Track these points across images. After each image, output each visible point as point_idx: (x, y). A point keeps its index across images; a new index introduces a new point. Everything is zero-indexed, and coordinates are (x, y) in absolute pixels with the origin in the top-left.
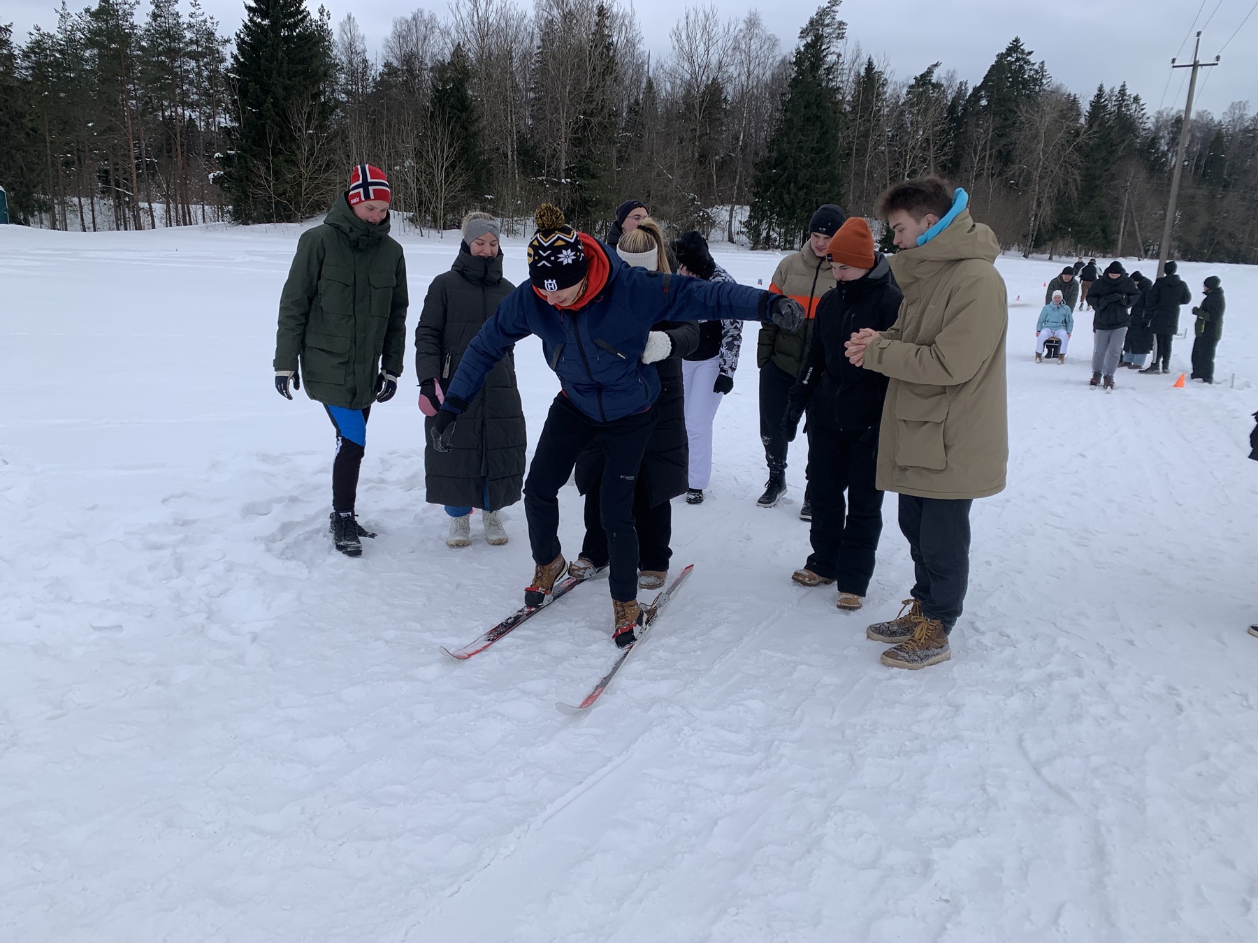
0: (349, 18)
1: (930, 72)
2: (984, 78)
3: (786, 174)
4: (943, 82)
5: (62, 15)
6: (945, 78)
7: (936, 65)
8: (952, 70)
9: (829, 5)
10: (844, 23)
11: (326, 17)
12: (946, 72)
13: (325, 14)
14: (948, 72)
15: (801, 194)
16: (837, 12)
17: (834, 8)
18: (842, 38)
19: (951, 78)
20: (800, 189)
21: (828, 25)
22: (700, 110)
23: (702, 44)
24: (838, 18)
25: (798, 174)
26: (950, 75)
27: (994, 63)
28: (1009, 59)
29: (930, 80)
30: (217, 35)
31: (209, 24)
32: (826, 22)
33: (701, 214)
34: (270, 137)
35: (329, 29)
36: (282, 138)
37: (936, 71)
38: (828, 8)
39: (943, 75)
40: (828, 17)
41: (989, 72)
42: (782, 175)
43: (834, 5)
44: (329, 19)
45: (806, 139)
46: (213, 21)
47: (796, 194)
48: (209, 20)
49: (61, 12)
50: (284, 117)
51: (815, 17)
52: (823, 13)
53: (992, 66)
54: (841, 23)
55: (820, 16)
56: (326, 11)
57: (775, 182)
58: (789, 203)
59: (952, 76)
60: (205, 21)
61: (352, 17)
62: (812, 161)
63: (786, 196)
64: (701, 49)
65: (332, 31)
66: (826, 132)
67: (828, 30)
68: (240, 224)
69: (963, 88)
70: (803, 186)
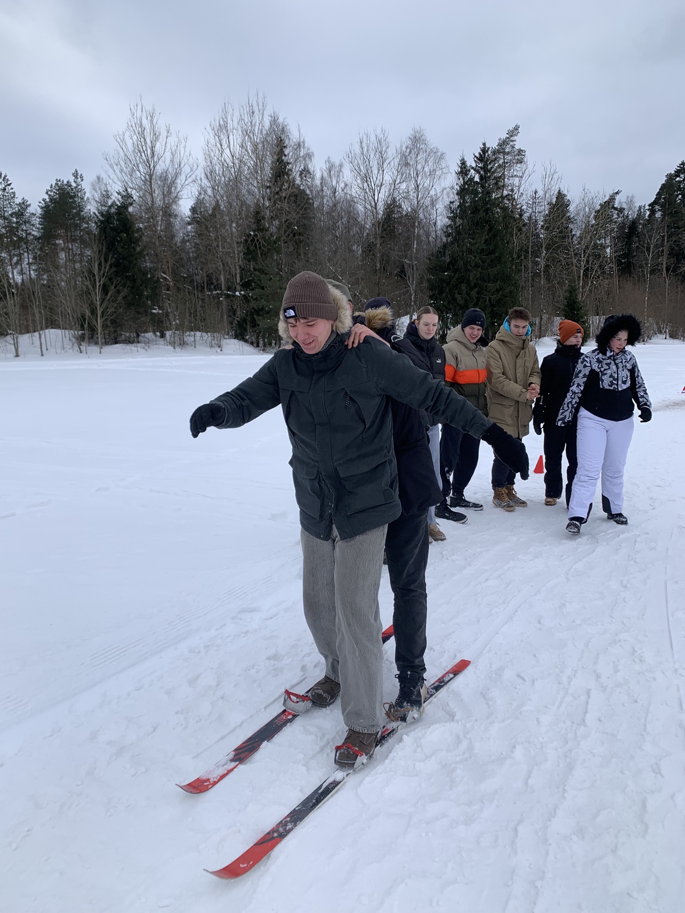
0: (98, 178)
1: (612, 199)
2: (657, 195)
3: (456, 276)
4: (624, 206)
6: (626, 203)
7: (617, 193)
8: (630, 196)
9: (508, 136)
10: (522, 151)
11: (79, 180)
12: (625, 198)
13: (79, 177)
14: (628, 197)
15: (474, 293)
16: (515, 141)
17: (512, 139)
18: (521, 162)
19: (631, 202)
20: (472, 289)
21: (508, 153)
24: (517, 147)
25: (469, 276)
26: (629, 200)
27: (664, 182)
28: (677, 179)
29: (614, 205)
32: (507, 150)
35: (83, 189)
37: (618, 198)
38: (508, 138)
39: (624, 200)
40: (508, 146)
41: (660, 189)
42: (454, 277)
43: (512, 136)
44: (82, 180)
45: (475, 241)
47: (468, 294)
51: (497, 148)
52: (503, 143)
53: (663, 184)
54: (520, 152)
55: (501, 146)
56: (79, 174)
57: (448, 284)
58: (462, 302)
59: (631, 201)
61: (101, 177)
62: (483, 263)
63: (458, 297)
65: (85, 190)
66: (495, 236)
67: (508, 158)
69: (642, 210)
70: (475, 286)
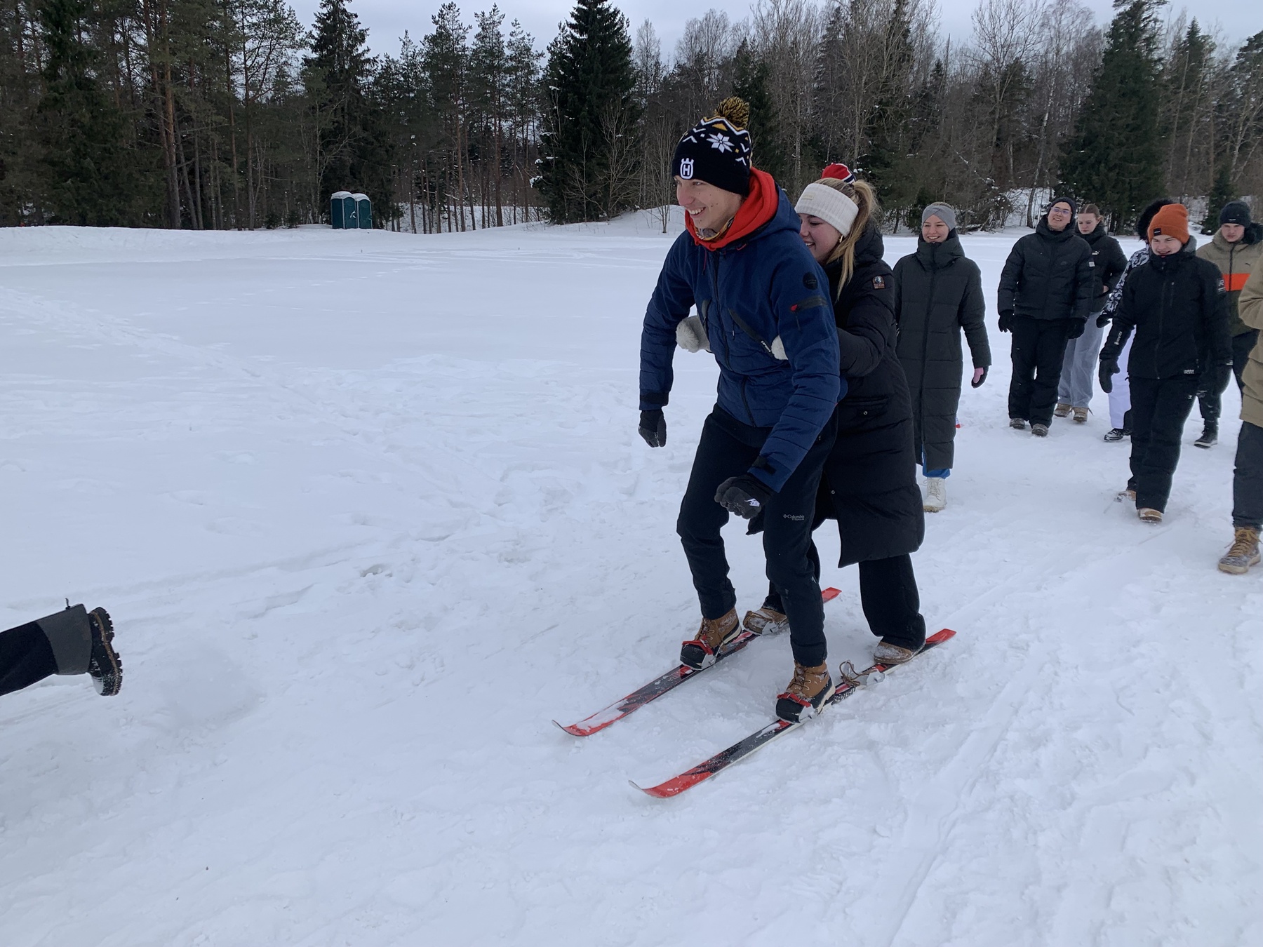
0: (647, 24)
3: (1096, 154)
5: (404, 43)
13: (624, 22)
15: (1113, 174)
18: (1165, 3)
20: (1110, 169)
22: (1001, 91)
23: (1006, 23)
25: (1108, 155)
30: (533, 50)
31: (526, 41)
33: (999, 199)
34: (585, 143)
35: (628, 36)
36: (594, 143)
42: (1091, 156)
44: (628, 26)
45: (1120, 116)
46: (530, 37)
47: (1106, 175)
48: (526, 37)
49: (404, 40)
50: (597, 122)
56: (625, 19)
57: (1082, 163)
58: (1097, 184)
60: (523, 38)
61: (649, 23)
63: (1095, 177)
64: (1005, 30)
66: (1144, 108)
68: (555, 223)
70: (1115, 166)
